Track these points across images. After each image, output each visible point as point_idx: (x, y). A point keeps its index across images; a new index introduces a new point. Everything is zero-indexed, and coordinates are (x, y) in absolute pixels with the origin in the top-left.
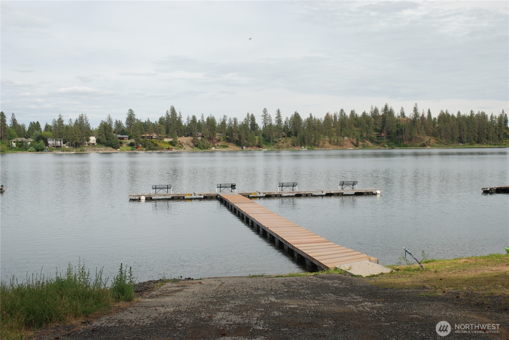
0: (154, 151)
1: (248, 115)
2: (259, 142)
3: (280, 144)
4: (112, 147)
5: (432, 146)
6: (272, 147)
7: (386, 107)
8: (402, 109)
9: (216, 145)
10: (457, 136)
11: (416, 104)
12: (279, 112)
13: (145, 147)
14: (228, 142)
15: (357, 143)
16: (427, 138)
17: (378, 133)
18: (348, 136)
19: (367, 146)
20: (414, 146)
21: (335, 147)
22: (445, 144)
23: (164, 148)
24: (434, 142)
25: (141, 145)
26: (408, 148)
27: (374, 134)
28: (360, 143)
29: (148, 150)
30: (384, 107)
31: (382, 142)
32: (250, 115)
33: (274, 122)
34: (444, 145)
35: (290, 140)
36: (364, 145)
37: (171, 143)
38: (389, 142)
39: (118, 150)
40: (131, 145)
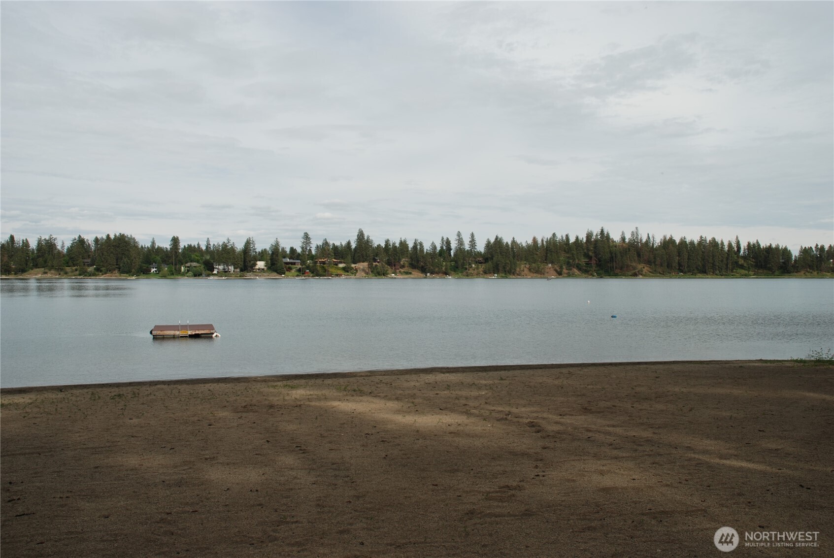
0: (322, 277)
1: (443, 239)
2: (446, 269)
3: (471, 271)
4: (277, 273)
5: (645, 276)
6: (460, 274)
7: (602, 231)
8: (623, 233)
9: (398, 271)
10: (675, 265)
11: (637, 228)
12: (472, 235)
13: (313, 273)
14: (413, 269)
15: (561, 271)
16: (640, 266)
17: (588, 260)
18: (552, 263)
19: (573, 274)
20: (625, 276)
21: (535, 275)
22: (660, 274)
23: (333, 274)
24: (648, 271)
25: (308, 271)
26: (618, 277)
27: (583, 261)
28: (565, 271)
29: (315, 276)
30: (600, 231)
31: (590, 270)
32: (445, 239)
33: (467, 247)
34: (658, 275)
35: (482, 268)
36: (569, 273)
37: (344, 269)
38: (598, 270)
39: (283, 275)
40: (299, 270)
